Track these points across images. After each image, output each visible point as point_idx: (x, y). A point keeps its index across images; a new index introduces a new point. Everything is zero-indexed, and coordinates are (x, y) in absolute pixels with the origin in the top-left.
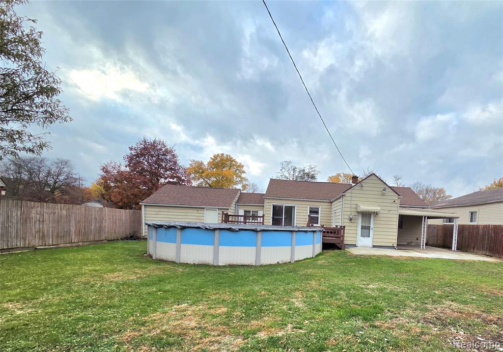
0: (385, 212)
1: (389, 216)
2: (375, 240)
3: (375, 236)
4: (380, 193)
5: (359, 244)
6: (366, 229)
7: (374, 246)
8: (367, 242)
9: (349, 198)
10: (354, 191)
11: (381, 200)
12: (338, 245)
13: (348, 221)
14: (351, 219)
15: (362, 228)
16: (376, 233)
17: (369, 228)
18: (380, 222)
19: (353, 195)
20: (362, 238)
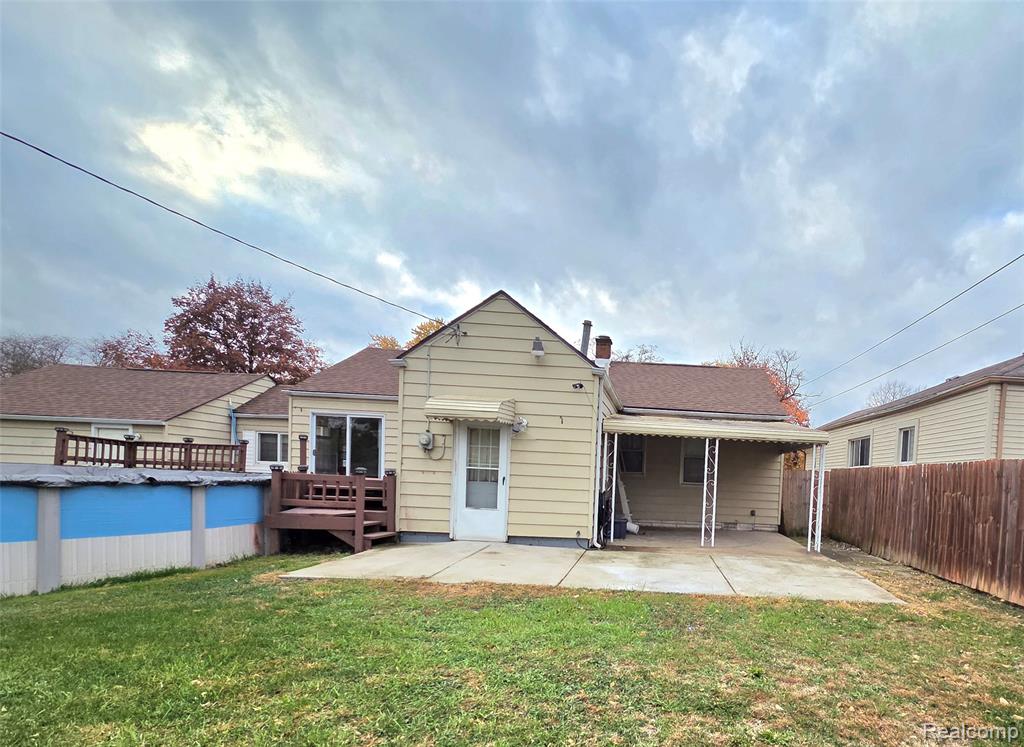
0: (547, 422)
1: (566, 435)
2: (515, 518)
3: (515, 506)
4: (528, 359)
5: (459, 530)
6: (482, 483)
7: (511, 540)
8: (491, 523)
9: (423, 378)
10: (435, 353)
11: (533, 384)
12: (342, 537)
13: (420, 453)
14: (427, 448)
15: (471, 476)
16: (517, 494)
17: (492, 477)
18: (529, 458)
19: (436, 365)
20: (470, 510)
